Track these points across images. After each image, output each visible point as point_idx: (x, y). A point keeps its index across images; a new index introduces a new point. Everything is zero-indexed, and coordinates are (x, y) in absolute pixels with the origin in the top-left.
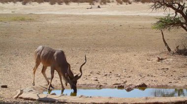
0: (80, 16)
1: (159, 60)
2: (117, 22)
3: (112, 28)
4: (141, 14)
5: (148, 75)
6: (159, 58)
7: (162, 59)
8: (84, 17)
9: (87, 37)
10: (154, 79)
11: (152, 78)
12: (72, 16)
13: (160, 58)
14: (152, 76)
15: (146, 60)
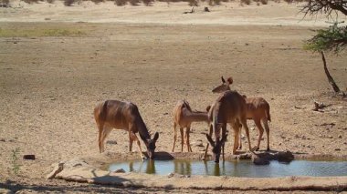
0: (172, 27)
1: (318, 108)
2: (240, 38)
3: (231, 49)
4: (285, 23)
5: (297, 136)
6: (317, 105)
7: (323, 107)
8: (179, 28)
9: (183, 66)
10: (306, 143)
11: (303, 142)
12: (156, 26)
13: (320, 104)
14: (304, 138)
15: (293, 108)
